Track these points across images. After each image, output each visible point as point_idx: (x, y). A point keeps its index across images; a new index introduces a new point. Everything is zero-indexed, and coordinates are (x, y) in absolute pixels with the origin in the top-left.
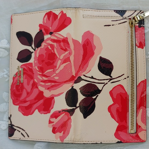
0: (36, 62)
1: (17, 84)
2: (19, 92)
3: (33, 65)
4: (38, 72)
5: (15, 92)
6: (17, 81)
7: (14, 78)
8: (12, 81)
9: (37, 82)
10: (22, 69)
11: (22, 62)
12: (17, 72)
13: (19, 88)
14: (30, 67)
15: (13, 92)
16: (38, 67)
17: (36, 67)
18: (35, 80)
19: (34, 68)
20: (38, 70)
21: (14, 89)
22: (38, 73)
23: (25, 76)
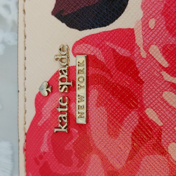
0: (152, 23)
1: (56, 130)
2: (69, 163)
3: (139, 40)
4: (164, 73)
5: (46, 163)
6: (55, 112)
7: (40, 101)
8: (32, 113)
9: (160, 124)
10: (82, 59)
11: (81, 28)
12: (57, 74)
13: (66, 148)
14: (123, 52)
15: (38, 163)
16: (166, 51)
17: (155, 51)
18: (151, 113)
19: (144, 54)
20: (165, 64)
21: (45, 148)
22: (167, 77)
23: (94, 93)
